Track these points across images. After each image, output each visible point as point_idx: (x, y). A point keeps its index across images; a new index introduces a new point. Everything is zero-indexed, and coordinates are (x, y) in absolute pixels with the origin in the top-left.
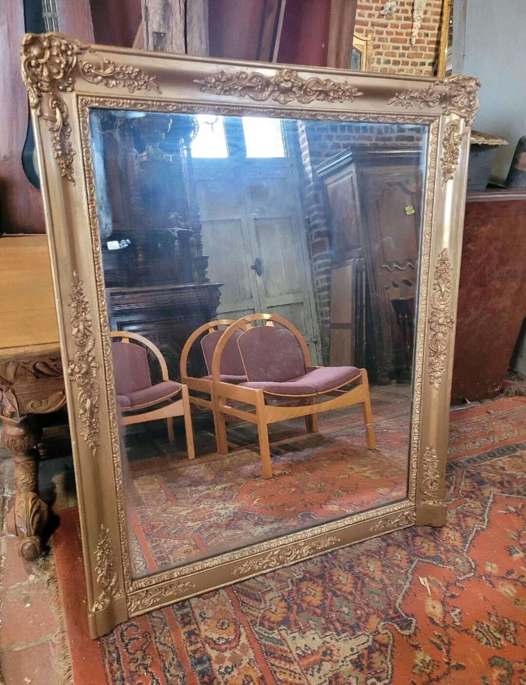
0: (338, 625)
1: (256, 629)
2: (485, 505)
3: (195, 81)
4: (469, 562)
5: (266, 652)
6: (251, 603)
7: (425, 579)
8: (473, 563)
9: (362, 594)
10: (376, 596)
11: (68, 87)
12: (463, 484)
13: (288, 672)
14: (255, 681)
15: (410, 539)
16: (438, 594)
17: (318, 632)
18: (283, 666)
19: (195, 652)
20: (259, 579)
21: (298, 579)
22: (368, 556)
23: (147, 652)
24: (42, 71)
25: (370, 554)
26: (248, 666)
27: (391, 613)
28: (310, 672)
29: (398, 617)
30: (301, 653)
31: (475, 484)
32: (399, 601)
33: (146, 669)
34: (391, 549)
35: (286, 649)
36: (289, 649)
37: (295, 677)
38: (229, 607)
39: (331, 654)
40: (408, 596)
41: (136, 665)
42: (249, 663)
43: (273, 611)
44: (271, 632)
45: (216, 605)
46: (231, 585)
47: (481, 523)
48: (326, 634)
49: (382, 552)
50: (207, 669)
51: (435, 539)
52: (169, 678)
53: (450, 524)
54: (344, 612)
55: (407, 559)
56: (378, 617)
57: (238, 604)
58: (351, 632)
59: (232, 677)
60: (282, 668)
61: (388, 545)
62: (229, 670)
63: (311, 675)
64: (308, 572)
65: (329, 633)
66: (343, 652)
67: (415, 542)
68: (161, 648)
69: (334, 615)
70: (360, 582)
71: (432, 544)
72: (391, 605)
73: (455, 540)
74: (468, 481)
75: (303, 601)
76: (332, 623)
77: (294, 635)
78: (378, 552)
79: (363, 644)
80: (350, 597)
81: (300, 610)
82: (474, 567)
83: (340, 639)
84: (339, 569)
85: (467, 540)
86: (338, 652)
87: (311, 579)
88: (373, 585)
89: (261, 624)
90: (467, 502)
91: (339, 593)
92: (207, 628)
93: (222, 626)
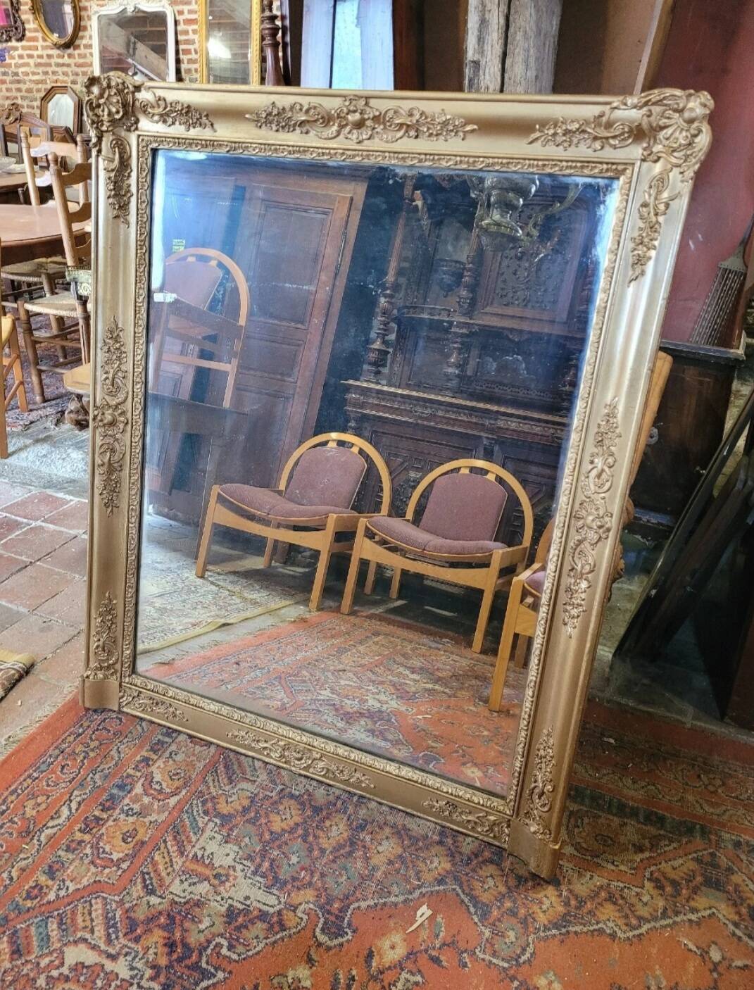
0: (266, 864)
1: (195, 802)
2: (669, 912)
3: (247, 116)
4: (524, 950)
5: (174, 827)
6: (223, 778)
7: (429, 913)
8: (528, 955)
9: (334, 861)
10: (345, 877)
11: (132, 126)
12: (677, 863)
13: (167, 859)
14: (135, 840)
15: (481, 859)
16: (420, 940)
17: (241, 853)
18: (171, 850)
19: (129, 776)
20: (257, 764)
21: (290, 793)
22: (398, 833)
23: (102, 746)
24: (103, 111)
25: (401, 833)
26: (148, 824)
27: (336, 905)
28: (184, 878)
29: (337, 917)
30: (199, 856)
31: (699, 879)
32: (363, 905)
33: (85, 758)
34: (436, 849)
35: (194, 839)
36: (196, 842)
37: (166, 869)
38: (200, 765)
39: (223, 883)
40: (382, 909)
41: (83, 749)
42: (151, 822)
43: (230, 800)
44: (202, 815)
45: (194, 755)
46: (227, 749)
47: (624, 928)
48: (245, 862)
49: (421, 844)
50: (119, 796)
51: (517, 887)
52: (89, 779)
53: (571, 891)
54: (289, 859)
55: (439, 874)
56: (317, 896)
57: (212, 768)
58: (270, 883)
59: (124, 820)
60: (168, 853)
61: (440, 843)
62: (130, 813)
63: (181, 880)
64: (309, 795)
65: (249, 864)
66: (236, 892)
67: (481, 868)
68: (114, 753)
69: (275, 853)
70: (347, 849)
71: (503, 889)
72: (347, 898)
73: (544, 912)
74: (692, 865)
75: (267, 815)
76: (263, 857)
77: (216, 835)
78: (414, 840)
79: (264, 904)
80: (316, 853)
81: (253, 821)
82: (521, 961)
83: (250, 878)
84: (345, 818)
85: (565, 927)
86: (230, 887)
87: (303, 804)
88: (359, 864)
89: (204, 803)
90: (643, 887)
91: (311, 839)
92: (162, 766)
93: (174, 775)
